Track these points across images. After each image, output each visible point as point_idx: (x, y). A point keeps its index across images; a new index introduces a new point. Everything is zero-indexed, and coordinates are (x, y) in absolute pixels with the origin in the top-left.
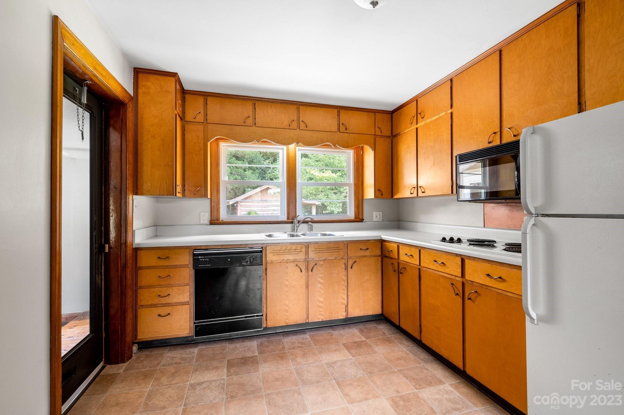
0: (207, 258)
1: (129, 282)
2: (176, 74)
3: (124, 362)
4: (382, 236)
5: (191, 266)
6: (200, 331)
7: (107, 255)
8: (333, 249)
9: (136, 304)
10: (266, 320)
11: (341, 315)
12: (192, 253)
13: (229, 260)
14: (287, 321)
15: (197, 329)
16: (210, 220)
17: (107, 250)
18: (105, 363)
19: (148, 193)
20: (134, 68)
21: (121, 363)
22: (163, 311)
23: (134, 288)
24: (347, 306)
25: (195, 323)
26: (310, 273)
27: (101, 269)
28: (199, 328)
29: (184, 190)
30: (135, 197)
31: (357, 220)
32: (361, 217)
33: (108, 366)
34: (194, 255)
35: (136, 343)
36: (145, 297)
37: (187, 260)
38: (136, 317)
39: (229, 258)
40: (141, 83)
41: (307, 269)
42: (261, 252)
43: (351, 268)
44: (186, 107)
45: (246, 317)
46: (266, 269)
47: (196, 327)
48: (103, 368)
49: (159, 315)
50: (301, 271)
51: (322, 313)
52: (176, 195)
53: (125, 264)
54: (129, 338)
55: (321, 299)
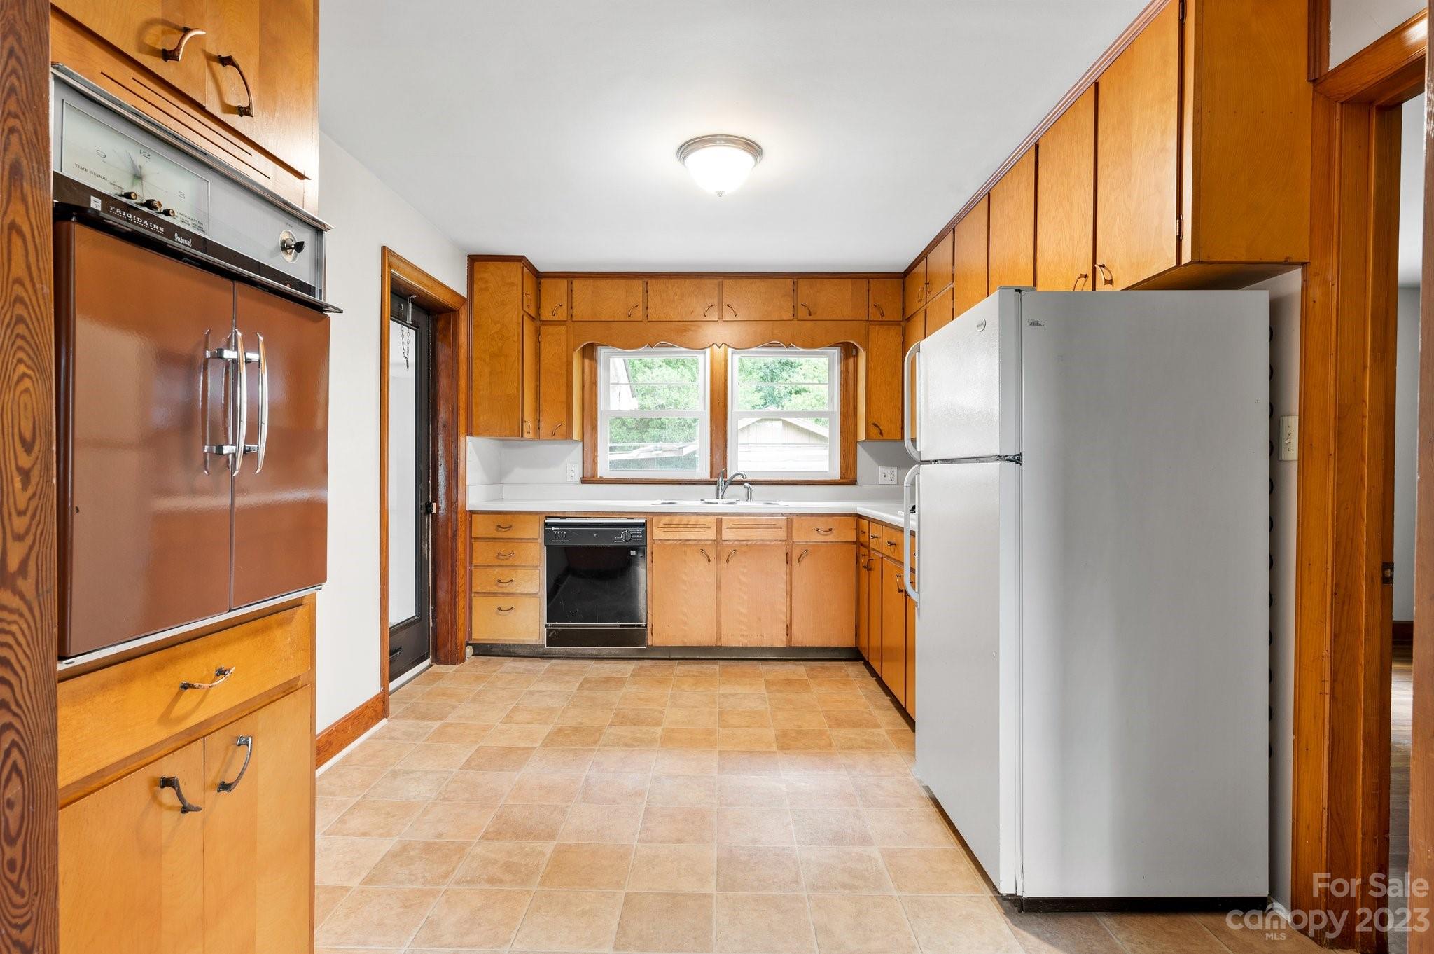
0: (564, 530)
1: (461, 556)
2: (524, 256)
3: (455, 664)
4: (858, 508)
5: (541, 541)
6: (555, 638)
7: (435, 517)
8: (767, 526)
9: (470, 589)
10: (652, 634)
11: (780, 641)
12: (542, 523)
13: (595, 534)
14: (686, 640)
15: (550, 635)
16: (581, 476)
17: (434, 511)
18: (432, 662)
19: (487, 432)
20: (469, 256)
21: (451, 664)
22: (505, 603)
23: (468, 568)
24: (789, 627)
25: (547, 626)
26: (724, 564)
27: (428, 536)
28: (552, 633)
29: (537, 428)
30: (468, 438)
31: (844, 481)
32: (851, 477)
33: (436, 666)
34: (546, 524)
35: (470, 645)
36: (481, 580)
37: (538, 532)
38: (470, 607)
39: (595, 531)
40: (477, 276)
41: (718, 557)
42: (644, 525)
43: (798, 561)
44: (542, 298)
45: (621, 626)
46: (652, 553)
47: (549, 631)
48: (430, 666)
49: (499, 609)
50: (709, 561)
51: (745, 633)
52: (522, 436)
53: (456, 530)
54: (460, 634)
55: (744, 611)
